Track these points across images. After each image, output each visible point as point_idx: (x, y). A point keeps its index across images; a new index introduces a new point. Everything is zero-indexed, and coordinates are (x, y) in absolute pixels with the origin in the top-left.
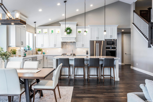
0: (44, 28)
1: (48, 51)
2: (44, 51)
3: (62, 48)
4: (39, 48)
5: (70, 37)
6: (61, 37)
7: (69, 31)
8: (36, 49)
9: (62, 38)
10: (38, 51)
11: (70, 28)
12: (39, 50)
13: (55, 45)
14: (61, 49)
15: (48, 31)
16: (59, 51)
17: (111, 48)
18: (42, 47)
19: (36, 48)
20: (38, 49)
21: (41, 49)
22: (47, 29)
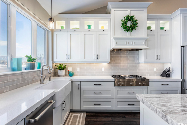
0: (73, 19)
1: (78, 69)
2: (70, 69)
4: (61, 63)
5: (133, 37)
7: (130, 24)
8: (54, 64)
10: (57, 69)
11: (133, 16)
12: (62, 68)
13: (97, 57)
14: (106, 65)
15: (82, 25)
16: (103, 69)
18: (67, 60)
19: (53, 62)
20: (59, 66)
21: (64, 65)
22: (79, 22)
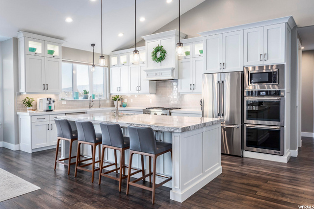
3: (156, 94)
5: (163, 67)
6: (144, 70)
7: (160, 54)
8: (111, 96)
9: (146, 71)
12: (115, 99)
13: (139, 89)
15: (128, 58)
17: (264, 93)
18: (118, 92)
19: (110, 94)
22: (126, 56)
